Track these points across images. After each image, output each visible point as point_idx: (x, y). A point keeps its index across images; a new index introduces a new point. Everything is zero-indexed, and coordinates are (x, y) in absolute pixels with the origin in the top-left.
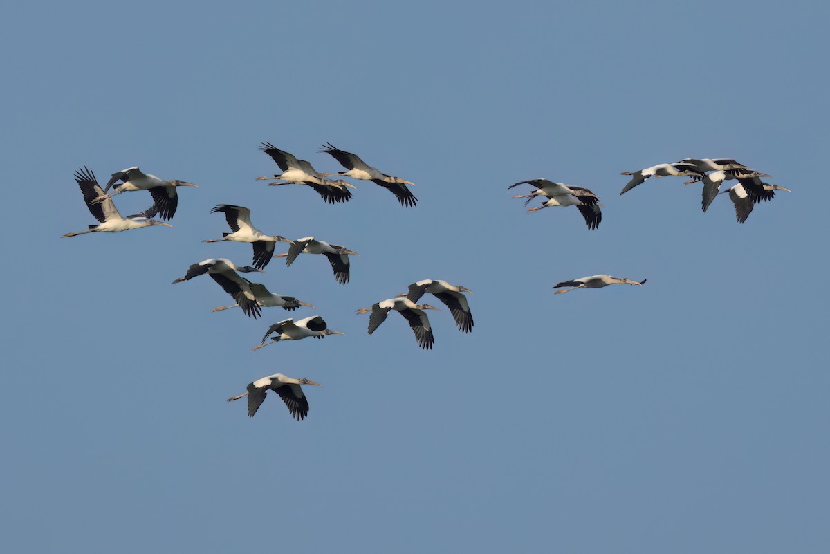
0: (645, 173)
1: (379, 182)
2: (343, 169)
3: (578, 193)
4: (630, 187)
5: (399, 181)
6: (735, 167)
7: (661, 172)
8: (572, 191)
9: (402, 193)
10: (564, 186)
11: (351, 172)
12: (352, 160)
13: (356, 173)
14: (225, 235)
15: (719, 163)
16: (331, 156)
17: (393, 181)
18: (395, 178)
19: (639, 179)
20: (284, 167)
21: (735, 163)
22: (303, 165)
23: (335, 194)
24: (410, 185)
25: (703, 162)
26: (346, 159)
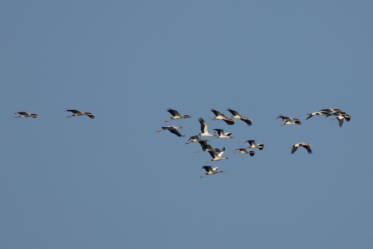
0: (313, 114)
1: (242, 119)
2: (233, 116)
3: (295, 120)
4: (308, 118)
5: (248, 119)
6: (339, 111)
7: (317, 114)
8: (294, 120)
9: (248, 122)
10: (291, 118)
11: (235, 117)
12: (235, 113)
13: (237, 117)
14: (200, 134)
15: (334, 110)
16: (229, 112)
17: (246, 119)
18: (247, 118)
19: (311, 116)
20: (217, 115)
21: (339, 110)
22: (222, 115)
23: (230, 123)
24: (251, 120)
25: (330, 110)
26: (234, 113)
